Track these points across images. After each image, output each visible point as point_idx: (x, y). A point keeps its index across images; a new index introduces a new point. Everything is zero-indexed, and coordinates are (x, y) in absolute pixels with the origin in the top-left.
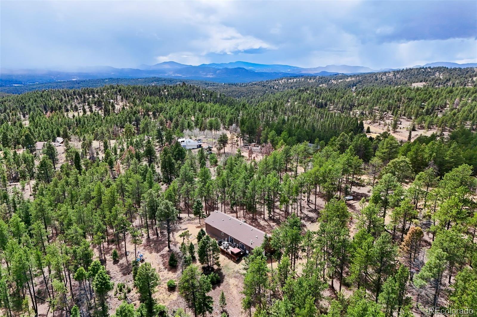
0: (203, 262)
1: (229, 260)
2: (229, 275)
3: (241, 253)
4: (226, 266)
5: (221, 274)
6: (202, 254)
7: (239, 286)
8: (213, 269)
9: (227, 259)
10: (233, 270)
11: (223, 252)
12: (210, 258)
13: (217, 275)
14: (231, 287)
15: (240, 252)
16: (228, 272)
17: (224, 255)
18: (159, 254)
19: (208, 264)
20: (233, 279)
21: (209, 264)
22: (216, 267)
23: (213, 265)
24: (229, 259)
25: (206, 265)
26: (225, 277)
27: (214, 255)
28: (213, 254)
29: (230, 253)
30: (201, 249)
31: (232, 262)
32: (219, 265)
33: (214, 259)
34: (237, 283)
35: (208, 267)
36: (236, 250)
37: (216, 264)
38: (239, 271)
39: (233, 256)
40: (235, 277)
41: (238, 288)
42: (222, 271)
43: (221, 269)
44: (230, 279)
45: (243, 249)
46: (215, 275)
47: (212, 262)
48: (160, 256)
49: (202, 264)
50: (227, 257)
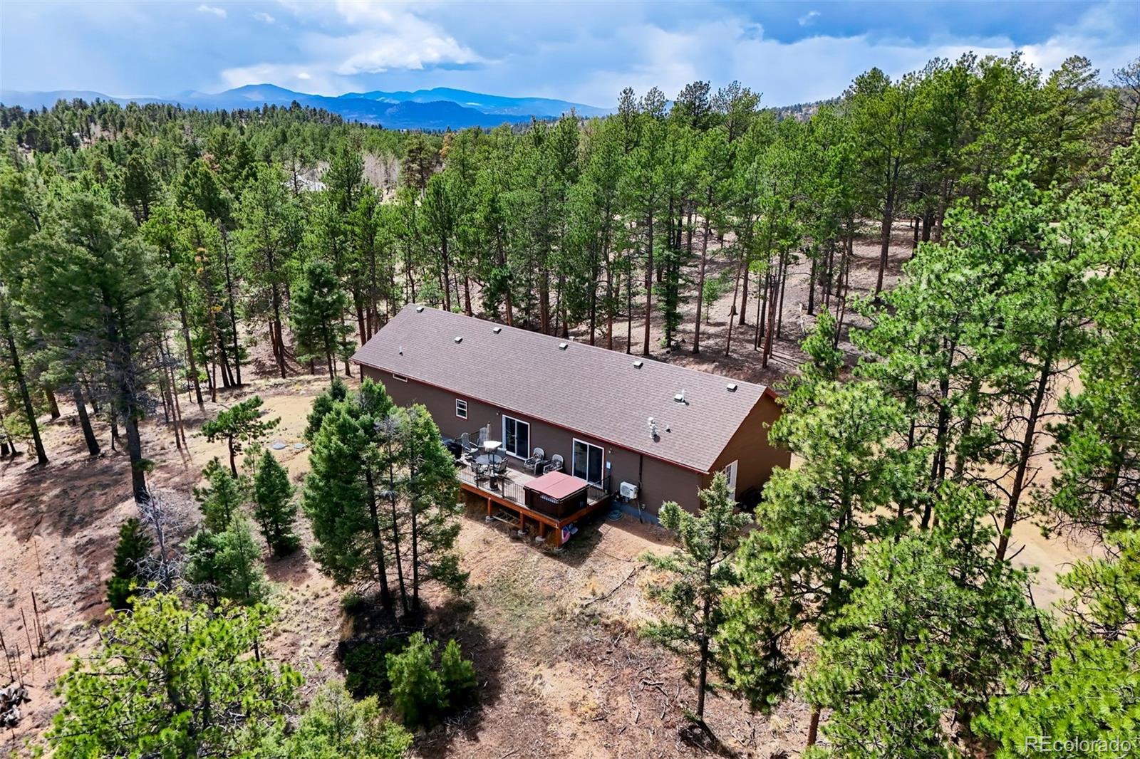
0: (349, 571)
1: (518, 546)
2: (529, 643)
3: (591, 502)
4: (503, 585)
5: (475, 640)
6: (335, 511)
7: (615, 718)
8: (417, 613)
9: (504, 539)
10: (549, 608)
11: (477, 505)
12: (396, 540)
13: (452, 647)
14: (565, 730)
15: (582, 495)
16: (524, 624)
17: (482, 520)
18: (71, 541)
19: (383, 579)
20: (564, 667)
21: (392, 576)
22: (435, 595)
23: (416, 586)
24: (516, 539)
25: (369, 588)
26: (509, 660)
27: (420, 519)
28: (418, 508)
29: (521, 502)
30: (326, 477)
31: (535, 556)
32: (457, 581)
33: (423, 546)
34: (595, 698)
35: (386, 596)
36: (558, 485)
37: (435, 574)
38: (598, 607)
39: (545, 519)
40: (577, 653)
41: (613, 732)
42: (482, 615)
43: (468, 608)
44: (546, 672)
45: (594, 477)
46: (437, 654)
47: (406, 566)
48: (78, 550)
49: (342, 581)
50: (501, 528)
